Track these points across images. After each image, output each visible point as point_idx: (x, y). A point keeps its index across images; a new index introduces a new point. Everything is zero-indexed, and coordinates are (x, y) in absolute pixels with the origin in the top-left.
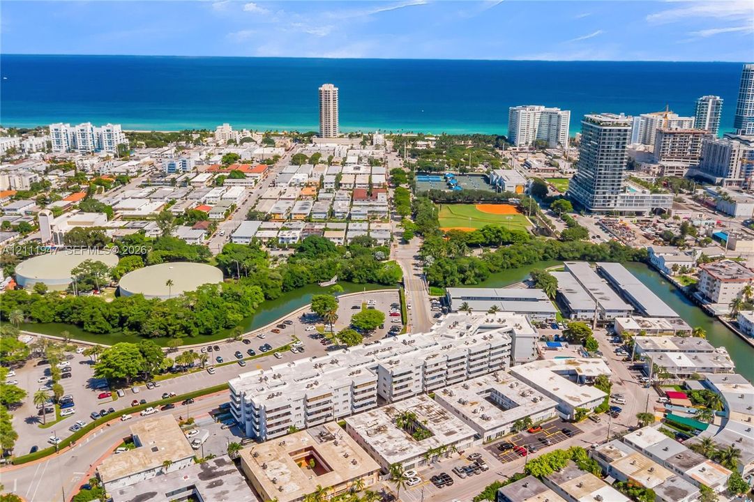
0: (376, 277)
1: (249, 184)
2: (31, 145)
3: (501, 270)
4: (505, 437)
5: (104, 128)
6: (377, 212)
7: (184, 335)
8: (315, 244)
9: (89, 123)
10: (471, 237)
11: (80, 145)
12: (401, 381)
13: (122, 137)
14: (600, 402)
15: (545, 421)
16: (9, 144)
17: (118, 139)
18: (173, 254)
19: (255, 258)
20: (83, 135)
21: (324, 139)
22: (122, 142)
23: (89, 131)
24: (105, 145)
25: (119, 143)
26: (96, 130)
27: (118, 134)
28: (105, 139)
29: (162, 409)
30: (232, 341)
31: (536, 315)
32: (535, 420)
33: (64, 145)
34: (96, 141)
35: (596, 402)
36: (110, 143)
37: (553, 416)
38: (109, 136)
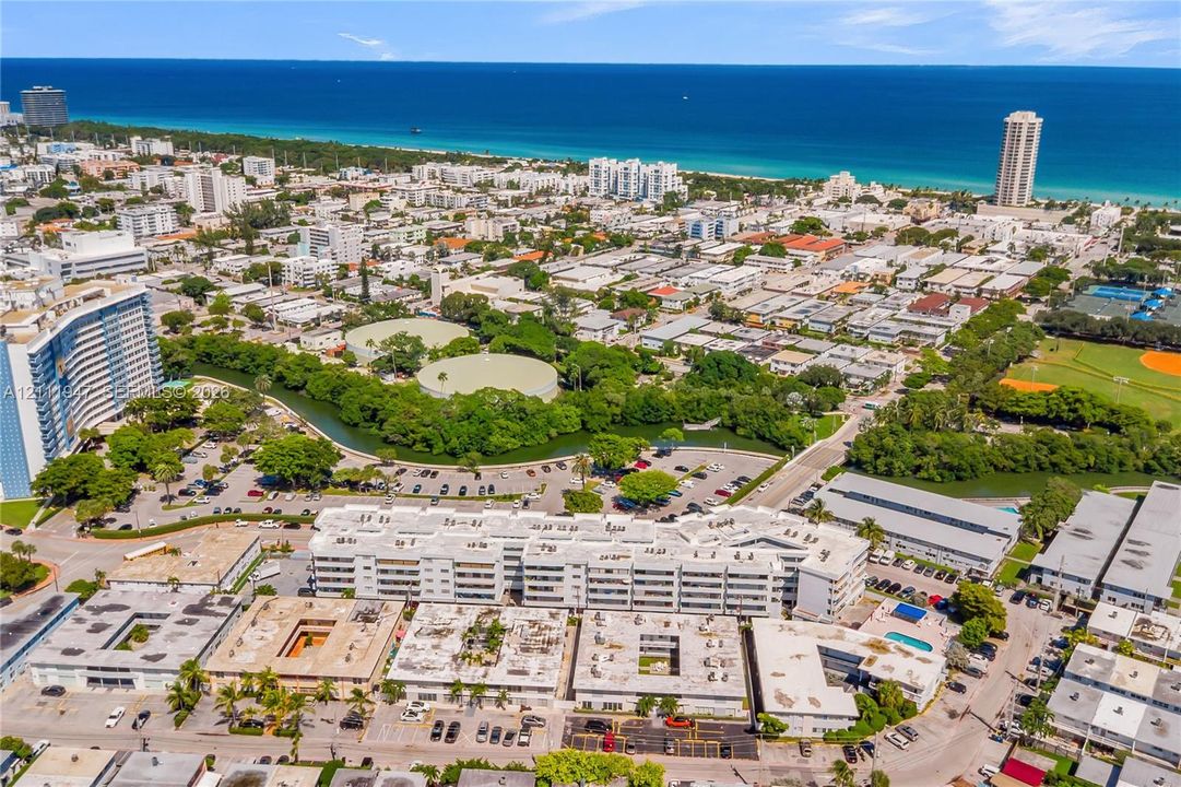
0: (770, 432)
1: (781, 267)
2: (567, 185)
3: (1023, 470)
4: (620, 714)
5: (652, 167)
6: (918, 335)
7: (422, 449)
8: (718, 364)
9: (637, 160)
10: (1017, 403)
11: (621, 189)
12: (545, 578)
13: (676, 183)
14: (845, 724)
15: (715, 719)
16: (546, 182)
17: (670, 184)
18: (519, 344)
19: (608, 367)
20: (626, 175)
21: (999, 207)
22: (676, 189)
23: (634, 169)
24: (651, 191)
25: (669, 189)
26: (643, 167)
27: (670, 177)
28: (651, 183)
29: (286, 527)
30: (466, 471)
31: (952, 556)
32: (688, 708)
33: (603, 188)
34: (641, 185)
35: (828, 720)
36: (656, 189)
37: (738, 715)
38: (657, 179)
